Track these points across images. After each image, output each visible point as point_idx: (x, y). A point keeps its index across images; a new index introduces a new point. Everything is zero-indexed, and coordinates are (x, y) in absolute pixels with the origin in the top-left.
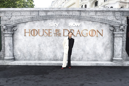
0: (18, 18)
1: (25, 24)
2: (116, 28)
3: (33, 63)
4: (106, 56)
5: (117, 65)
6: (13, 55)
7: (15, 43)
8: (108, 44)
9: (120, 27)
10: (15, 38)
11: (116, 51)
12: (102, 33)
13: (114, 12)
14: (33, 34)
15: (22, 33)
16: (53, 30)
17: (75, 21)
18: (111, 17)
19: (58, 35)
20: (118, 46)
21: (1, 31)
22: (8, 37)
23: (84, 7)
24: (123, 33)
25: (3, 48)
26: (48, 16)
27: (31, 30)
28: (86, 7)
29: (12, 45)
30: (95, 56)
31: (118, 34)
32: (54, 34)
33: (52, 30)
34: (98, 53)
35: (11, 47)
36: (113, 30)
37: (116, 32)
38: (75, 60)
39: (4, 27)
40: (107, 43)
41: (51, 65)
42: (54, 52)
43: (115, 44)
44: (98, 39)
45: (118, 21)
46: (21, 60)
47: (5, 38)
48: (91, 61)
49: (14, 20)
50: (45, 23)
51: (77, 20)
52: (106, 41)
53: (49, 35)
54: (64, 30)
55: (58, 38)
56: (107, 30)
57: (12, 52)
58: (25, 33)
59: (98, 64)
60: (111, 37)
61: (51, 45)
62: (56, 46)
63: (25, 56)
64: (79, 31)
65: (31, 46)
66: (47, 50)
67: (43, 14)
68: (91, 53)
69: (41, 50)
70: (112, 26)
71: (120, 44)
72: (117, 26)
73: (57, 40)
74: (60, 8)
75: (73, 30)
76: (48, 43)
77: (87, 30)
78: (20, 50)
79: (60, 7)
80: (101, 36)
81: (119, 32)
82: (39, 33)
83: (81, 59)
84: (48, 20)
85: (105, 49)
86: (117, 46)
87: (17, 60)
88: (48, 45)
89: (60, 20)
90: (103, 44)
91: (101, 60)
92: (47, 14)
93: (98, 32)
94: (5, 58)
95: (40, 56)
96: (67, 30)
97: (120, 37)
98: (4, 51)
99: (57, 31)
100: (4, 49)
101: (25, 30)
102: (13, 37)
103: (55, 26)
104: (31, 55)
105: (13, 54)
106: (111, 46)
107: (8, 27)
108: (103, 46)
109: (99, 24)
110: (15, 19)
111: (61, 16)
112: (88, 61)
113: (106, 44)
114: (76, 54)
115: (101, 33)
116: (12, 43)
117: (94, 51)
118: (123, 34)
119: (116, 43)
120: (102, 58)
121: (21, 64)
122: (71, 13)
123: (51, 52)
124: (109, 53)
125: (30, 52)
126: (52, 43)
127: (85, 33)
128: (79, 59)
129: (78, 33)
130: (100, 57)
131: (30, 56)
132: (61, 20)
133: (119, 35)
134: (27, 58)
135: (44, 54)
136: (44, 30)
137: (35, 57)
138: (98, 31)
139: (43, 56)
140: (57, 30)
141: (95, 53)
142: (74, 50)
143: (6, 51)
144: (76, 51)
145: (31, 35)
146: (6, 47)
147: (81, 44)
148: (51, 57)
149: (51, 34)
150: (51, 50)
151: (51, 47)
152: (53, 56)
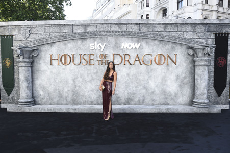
0: (40, 37)
1: (51, 46)
2: (198, 51)
3: (64, 108)
4: (183, 97)
5: (200, 110)
6: (33, 96)
7: (35, 76)
8: (185, 78)
9: (204, 49)
10: (35, 68)
11: (198, 88)
12: (176, 60)
13: (194, 25)
14: (63, 62)
15: (47, 61)
16: (97, 55)
17: (132, 40)
18: (188, 34)
20: (201, 80)
21: (13, 57)
22: (24, 67)
23: (144, 17)
24: (210, 58)
25: (16, 85)
26: (88, 33)
27: (60, 56)
28: (148, 18)
29: (31, 80)
30: (164, 97)
31: (201, 60)
32: (98, 61)
33: (95, 55)
34: (170, 92)
35: (28, 84)
36: (193, 54)
37: (197, 57)
38: (132, 103)
39: (19, 51)
40: (184, 75)
41: (93, 112)
43: (196, 77)
44: (168, 69)
45: (201, 40)
46: (45, 103)
47: (20, 68)
48: (158, 104)
49: (33, 40)
50: (84, 44)
51: (135, 39)
52: (182, 73)
53: (89, 63)
54: (114, 55)
55: (105, 69)
56: (183, 54)
57: (31, 91)
58: (51, 60)
59: (169, 110)
60: (191, 65)
61: (93, 80)
63: (52, 97)
64: (137, 56)
65: (61, 81)
66: (86, 88)
67: (79, 30)
68: (157, 91)
69: (77, 88)
70: (192, 48)
71: (204, 77)
72: (199, 49)
73: (102, 71)
74: (107, 20)
75: (129, 55)
76: (88, 76)
77: (151, 55)
78: (44, 88)
79: (106, 18)
80: (174, 64)
81: (202, 58)
82: (73, 60)
83: (141, 101)
84: (88, 40)
85: (180, 86)
86: (199, 80)
87: (39, 104)
88: (88, 79)
89: (107, 39)
90: (178, 77)
91: (174, 103)
92: (86, 29)
93: (169, 58)
94: (20, 101)
95: (75, 98)
96: (119, 55)
97: (204, 65)
98: (19, 90)
99: (103, 56)
100: (19, 86)
101: (51, 55)
102: (32, 67)
103: (99, 48)
104: (61, 96)
105: (33, 94)
106: (191, 80)
107: (25, 52)
108: (177, 80)
109: (170, 46)
110: (35, 38)
111: (109, 33)
112: (153, 105)
113: (181, 77)
114: (134, 94)
115: (174, 59)
116: (31, 76)
117: (163, 89)
118: (209, 61)
119: (198, 76)
120: (176, 101)
121: (45, 110)
122: (124, 28)
123: (93, 91)
124: (187, 91)
125: (59, 92)
126: (95, 76)
127: (148, 60)
128: (139, 101)
129: (137, 59)
130: (172, 98)
131: (59, 97)
132: (109, 38)
133: (203, 63)
134: (55, 101)
135: (81, 94)
136: (82, 56)
137: (68, 99)
138: (168, 56)
139: (80, 98)
141: (165, 92)
142: (130, 87)
143: (21, 90)
144: (134, 89)
145: (60, 64)
146: (20, 82)
147: (141, 77)
148: (93, 99)
149: (92, 62)
150: (93, 87)
151: (93, 82)
152: (96, 97)
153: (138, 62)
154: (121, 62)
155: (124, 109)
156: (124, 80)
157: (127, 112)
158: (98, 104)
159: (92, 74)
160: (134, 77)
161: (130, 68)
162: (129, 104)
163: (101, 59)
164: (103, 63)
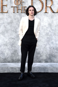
16: (11, 1)
33: (9, 1)
38: (55, 60)
41: (6, 72)
42: (12, 45)
61: (7, 31)
62: (16, 32)
73: (18, 21)
114: (57, 49)
123: (6, 45)
126: (8, 27)
142: (53, 41)
148: (6, 55)
149: (5, 9)
150: (6, 40)
151: (6, 35)
152: (10, 52)
154: (41, 8)
155: (45, 68)
156: (46, 31)
157: (50, 72)
158: (13, 61)
159: (6, 24)
161: (52, 17)
162: (52, 61)
163: (16, 6)
164: (19, 10)
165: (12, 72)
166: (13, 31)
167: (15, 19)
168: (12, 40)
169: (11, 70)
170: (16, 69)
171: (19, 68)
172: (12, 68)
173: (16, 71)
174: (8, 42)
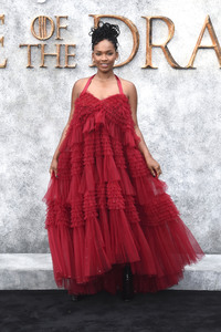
16: (18, 23)
19: (52, 63)
32: (25, 51)
33: (11, 22)
42: (23, 189)
55: (57, 86)
61: (4, 136)
62: (37, 140)
64: (209, 26)
73: (46, 98)
75: (168, 22)
96: (123, 20)
123: (2, 189)
126: (9, 120)
128: (215, 235)
129: (207, 41)
140: (42, 23)
142: (175, 173)
144: (192, 179)
152: (14, 216)
153: (211, 55)
154: (129, 53)
158: (26, 248)
160: (189, 126)
161: (171, 85)
163: (37, 42)
164: (48, 59)
165: (21, 288)
166: (28, 135)
167: (35, 93)
168: (24, 169)
169: (18, 282)
170: (36, 276)
171: (47, 272)
172: (22, 273)
173: (37, 285)
174: (8, 175)
